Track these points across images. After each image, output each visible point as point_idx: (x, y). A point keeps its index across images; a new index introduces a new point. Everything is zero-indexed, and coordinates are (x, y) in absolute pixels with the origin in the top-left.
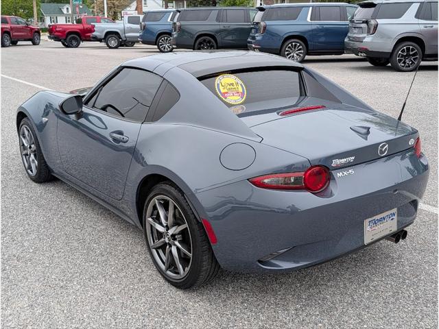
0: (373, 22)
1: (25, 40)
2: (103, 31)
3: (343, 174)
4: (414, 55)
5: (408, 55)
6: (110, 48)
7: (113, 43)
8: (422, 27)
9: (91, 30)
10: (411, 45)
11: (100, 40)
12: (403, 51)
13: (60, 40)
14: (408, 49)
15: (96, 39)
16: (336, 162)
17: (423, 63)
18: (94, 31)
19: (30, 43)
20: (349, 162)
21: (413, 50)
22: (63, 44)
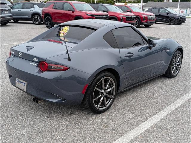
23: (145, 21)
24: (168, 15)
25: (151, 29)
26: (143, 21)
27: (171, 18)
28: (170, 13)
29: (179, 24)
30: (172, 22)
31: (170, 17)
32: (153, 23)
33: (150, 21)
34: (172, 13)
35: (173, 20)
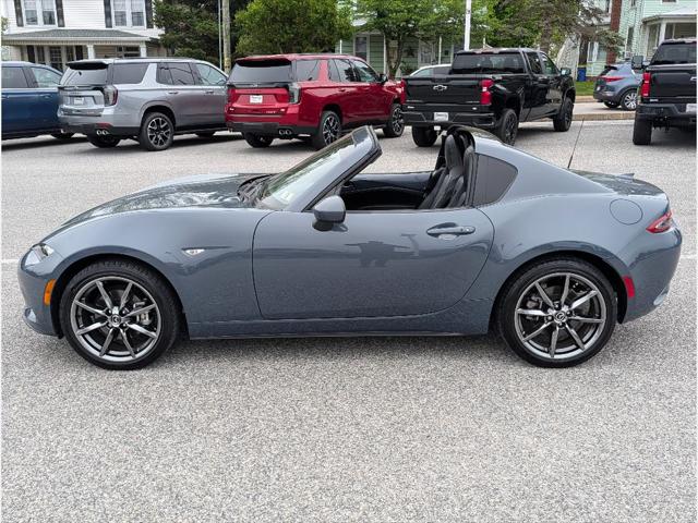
0: (110, 89)
4: (165, 128)
5: (159, 130)
8: (167, 93)
10: (159, 116)
12: (153, 125)
14: (158, 121)
17: (176, 138)
21: (163, 123)
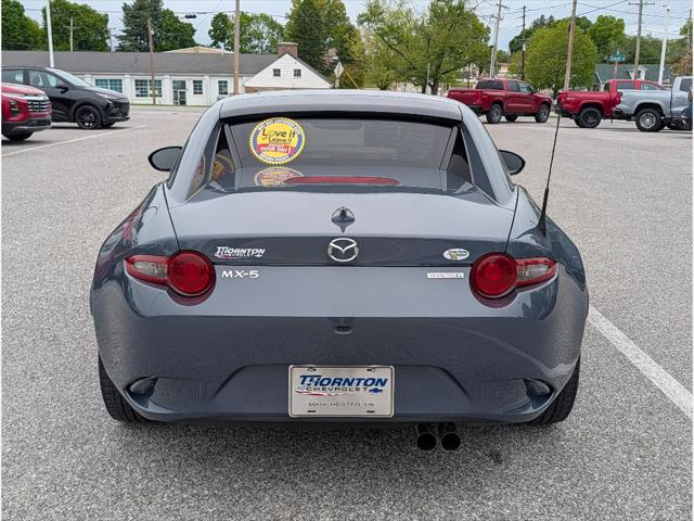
1: (525, 115)
2: (633, 103)
3: (234, 274)
6: (643, 130)
7: (648, 122)
9: (616, 101)
11: (628, 118)
13: (570, 117)
15: (622, 116)
16: (222, 252)
18: (620, 102)
19: (533, 119)
20: (254, 257)
22: (577, 122)
23: (21, 116)
24: (66, 95)
25: (42, 147)
26: (12, 116)
27: (81, 105)
28: (74, 87)
29: (107, 126)
30: (87, 118)
31: (74, 101)
32: (43, 124)
33: (37, 116)
34: (81, 89)
35: (89, 112)
